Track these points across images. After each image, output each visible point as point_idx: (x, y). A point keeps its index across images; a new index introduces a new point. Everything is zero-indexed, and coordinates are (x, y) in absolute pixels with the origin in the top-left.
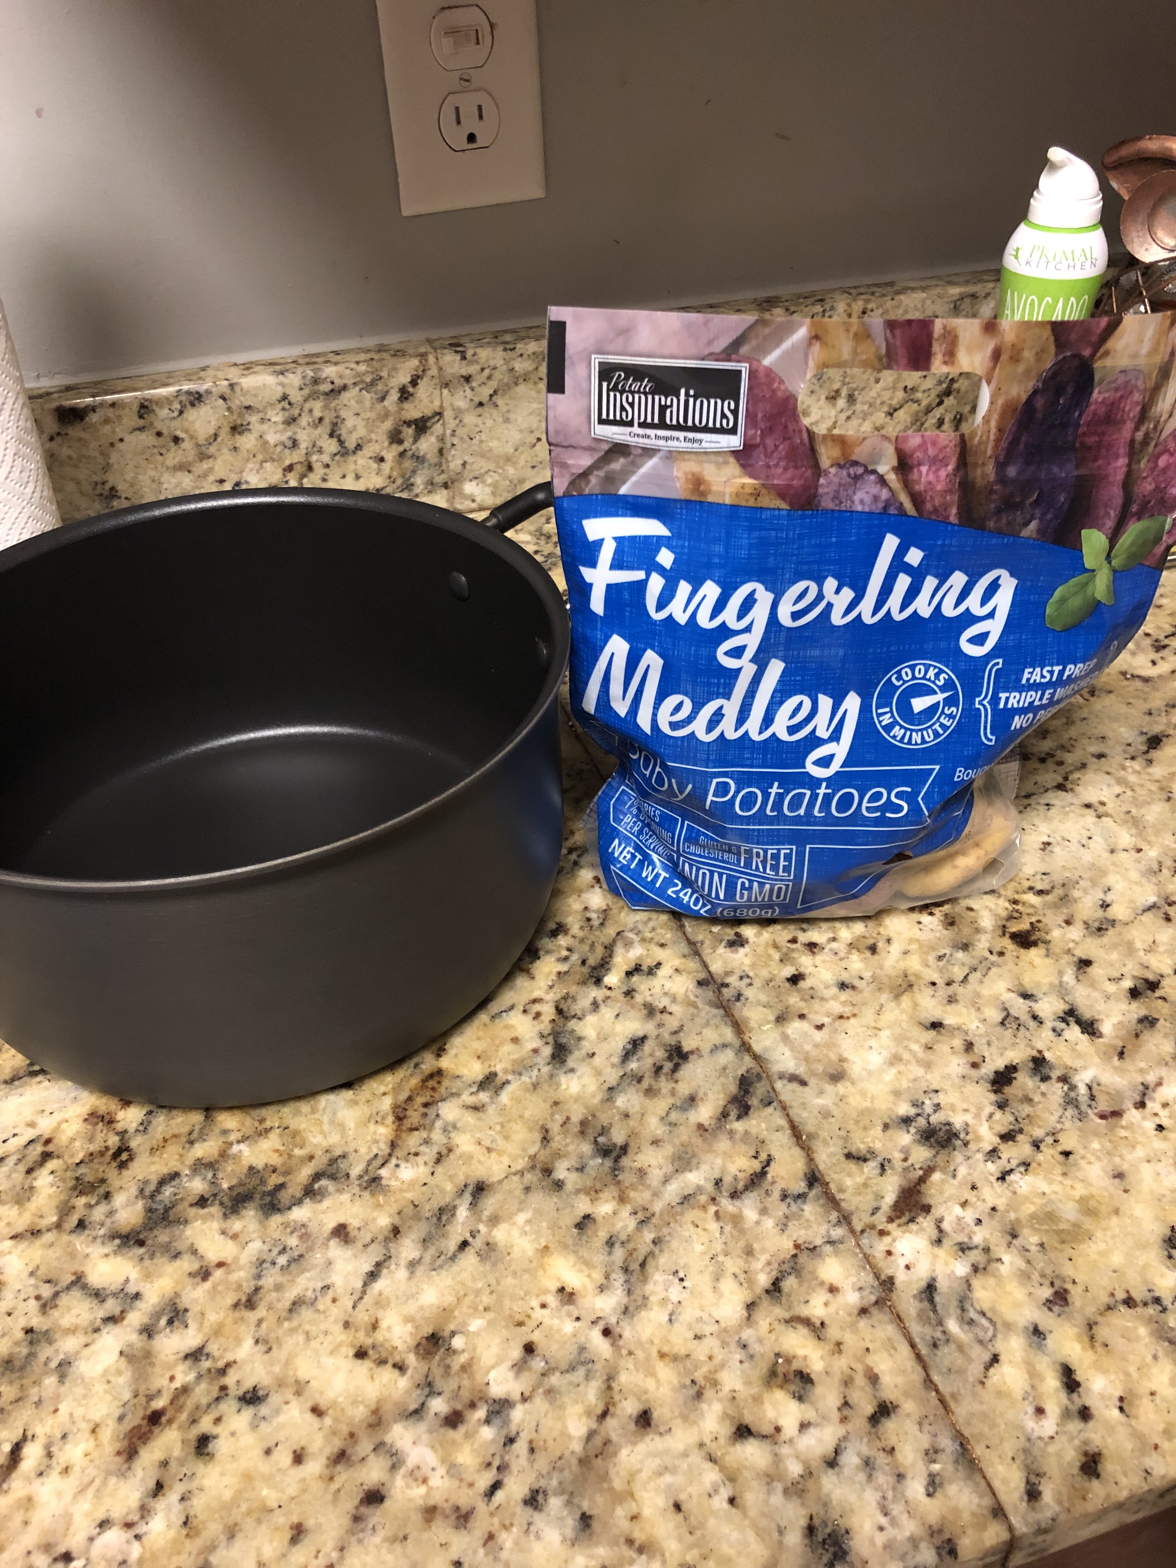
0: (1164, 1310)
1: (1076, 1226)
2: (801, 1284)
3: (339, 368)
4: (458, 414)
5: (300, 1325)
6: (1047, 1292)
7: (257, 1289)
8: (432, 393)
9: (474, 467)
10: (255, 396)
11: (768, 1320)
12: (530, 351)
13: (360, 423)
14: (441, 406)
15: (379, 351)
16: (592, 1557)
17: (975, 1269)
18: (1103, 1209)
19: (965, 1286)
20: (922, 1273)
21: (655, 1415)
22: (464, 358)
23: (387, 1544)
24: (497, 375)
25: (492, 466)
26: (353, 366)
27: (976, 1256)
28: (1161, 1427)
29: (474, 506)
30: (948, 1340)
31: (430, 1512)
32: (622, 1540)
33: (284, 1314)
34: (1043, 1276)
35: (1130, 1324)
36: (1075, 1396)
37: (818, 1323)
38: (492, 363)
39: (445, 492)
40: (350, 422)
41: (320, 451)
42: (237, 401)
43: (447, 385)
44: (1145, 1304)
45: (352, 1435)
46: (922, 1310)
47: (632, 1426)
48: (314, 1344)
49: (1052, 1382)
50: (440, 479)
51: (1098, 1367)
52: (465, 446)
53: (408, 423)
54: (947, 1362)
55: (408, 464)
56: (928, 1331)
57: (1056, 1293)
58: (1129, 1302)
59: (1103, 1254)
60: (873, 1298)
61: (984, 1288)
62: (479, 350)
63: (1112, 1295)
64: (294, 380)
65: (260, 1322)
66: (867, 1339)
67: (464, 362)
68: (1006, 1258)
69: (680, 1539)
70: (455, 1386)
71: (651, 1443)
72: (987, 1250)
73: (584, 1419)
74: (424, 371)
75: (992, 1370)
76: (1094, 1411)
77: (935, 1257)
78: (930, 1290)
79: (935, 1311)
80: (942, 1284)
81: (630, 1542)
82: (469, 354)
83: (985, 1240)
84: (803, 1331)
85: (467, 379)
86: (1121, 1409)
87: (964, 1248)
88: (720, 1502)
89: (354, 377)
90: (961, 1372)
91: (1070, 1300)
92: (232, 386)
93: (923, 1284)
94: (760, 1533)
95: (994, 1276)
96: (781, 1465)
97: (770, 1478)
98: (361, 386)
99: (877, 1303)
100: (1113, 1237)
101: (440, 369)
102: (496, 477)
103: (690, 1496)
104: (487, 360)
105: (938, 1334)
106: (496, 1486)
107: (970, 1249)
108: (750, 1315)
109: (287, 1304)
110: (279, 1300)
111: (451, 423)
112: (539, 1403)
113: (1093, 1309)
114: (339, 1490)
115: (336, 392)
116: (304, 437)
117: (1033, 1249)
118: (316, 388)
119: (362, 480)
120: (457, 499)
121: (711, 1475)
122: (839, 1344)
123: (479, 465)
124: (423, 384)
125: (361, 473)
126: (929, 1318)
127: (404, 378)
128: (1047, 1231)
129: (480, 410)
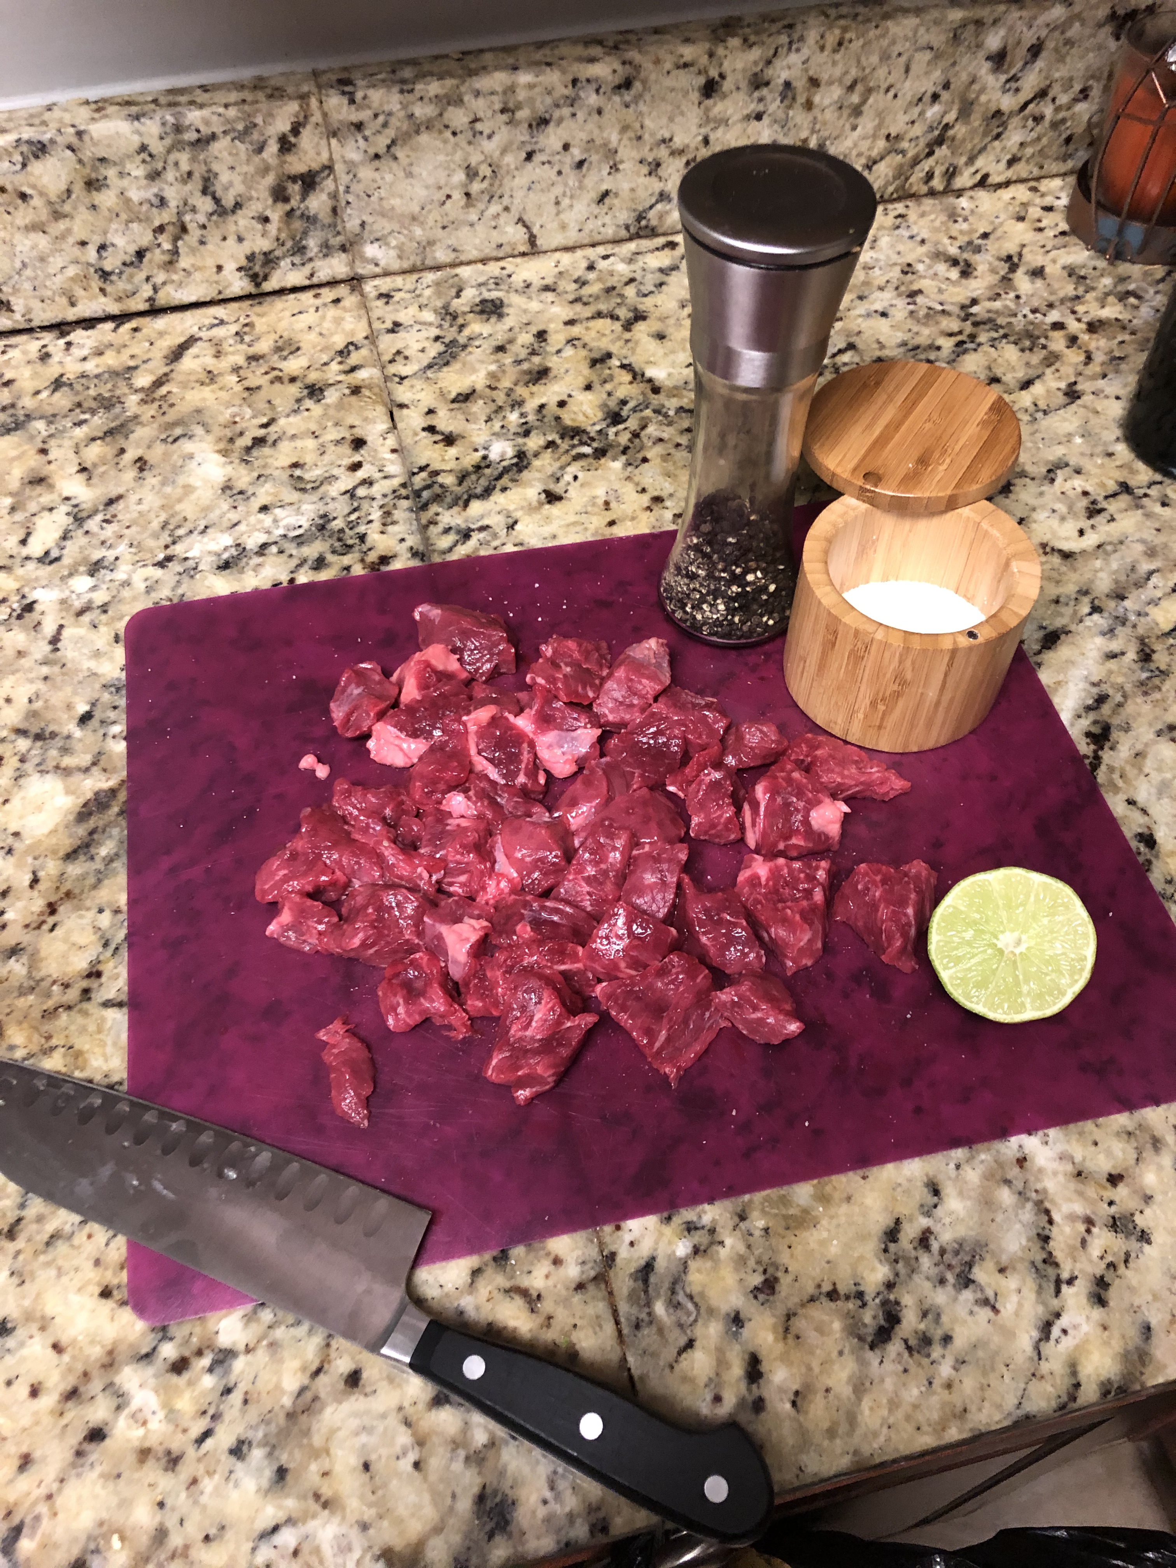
0: (864, 1305)
1: (806, 1211)
2: (528, 1252)
3: (206, 112)
4: (351, 168)
5: (54, 1260)
6: (757, 1280)
7: (19, 1220)
8: (318, 144)
9: (375, 227)
10: (109, 146)
11: (489, 1288)
12: (432, 93)
13: (237, 180)
14: (331, 159)
15: (255, 87)
16: (280, 1507)
17: (696, 1251)
18: (837, 1195)
19: (681, 1268)
20: (644, 1250)
21: (365, 1375)
22: (352, 101)
23: (102, 1481)
24: (393, 121)
25: (396, 227)
26: (221, 110)
27: (700, 1238)
28: (826, 1425)
29: (378, 270)
30: (651, 1322)
31: (144, 1454)
32: (311, 1494)
33: (41, 1247)
34: (759, 1262)
35: (825, 1318)
36: (754, 1386)
37: (535, 1294)
38: (386, 108)
39: (344, 255)
40: (225, 177)
41: (194, 210)
42: (87, 154)
43: (334, 134)
44: (848, 1297)
45: (86, 1374)
46: (634, 1290)
47: (341, 1385)
48: (65, 1279)
49: (737, 1370)
50: (336, 241)
51: (785, 1358)
52: (363, 204)
53: (293, 179)
54: (644, 1344)
55: (298, 225)
56: (634, 1311)
57: (766, 1281)
58: (833, 1295)
59: (823, 1243)
60: (592, 1273)
61: (699, 1271)
62: (371, 93)
63: (819, 1286)
64: (151, 128)
65: (18, 1253)
66: (577, 1315)
67: (353, 107)
68: (728, 1242)
69: (362, 1497)
70: (187, 1332)
71: (355, 1403)
72: (712, 1231)
73: (299, 1374)
74: (306, 117)
75: (684, 1355)
76: (768, 1404)
77: (661, 1234)
78: (648, 1267)
79: (646, 1292)
80: (661, 1265)
81: (317, 1496)
82: (359, 95)
83: (714, 1220)
84: (519, 1301)
85: (359, 126)
86: (794, 1404)
87: (690, 1228)
88: (406, 1464)
89: (223, 124)
90: (655, 1355)
91: (777, 1288)
92: (80, 134)
93: (643, 1262)
94: (436, 1496)
95: (712, 1259)
96: (469, 1434)
97: (455, 1444)
98: (232, 135)
99: (595, 1278)
100: (838, 1226)
101: (325, 115)
102: (402, 238)
103: (381, 1457)
104: (381, 105)
105: (643, 1316)
106: (207, 1434)
107: (696, 1228)
108: (473, 1282)
109: (45, 1237)
110: (38, 1232)
111: (344, 179)
112: (261, 1355)
113: (796, 1300)
114: (67, 1426)
115: (204, 141)
116: (173, 194)
117: (757, 1233)
118: (179, 137)
119: (245, 243)
120: (357, 263)
121: (404, 1438)
122: (550, 1318)
123: (381, 226)
124: (306, 134)
125: (244, 234)
126: (639, 1298)
127: (282, 125)
128: (776, 1215)
129: (376, 163)
